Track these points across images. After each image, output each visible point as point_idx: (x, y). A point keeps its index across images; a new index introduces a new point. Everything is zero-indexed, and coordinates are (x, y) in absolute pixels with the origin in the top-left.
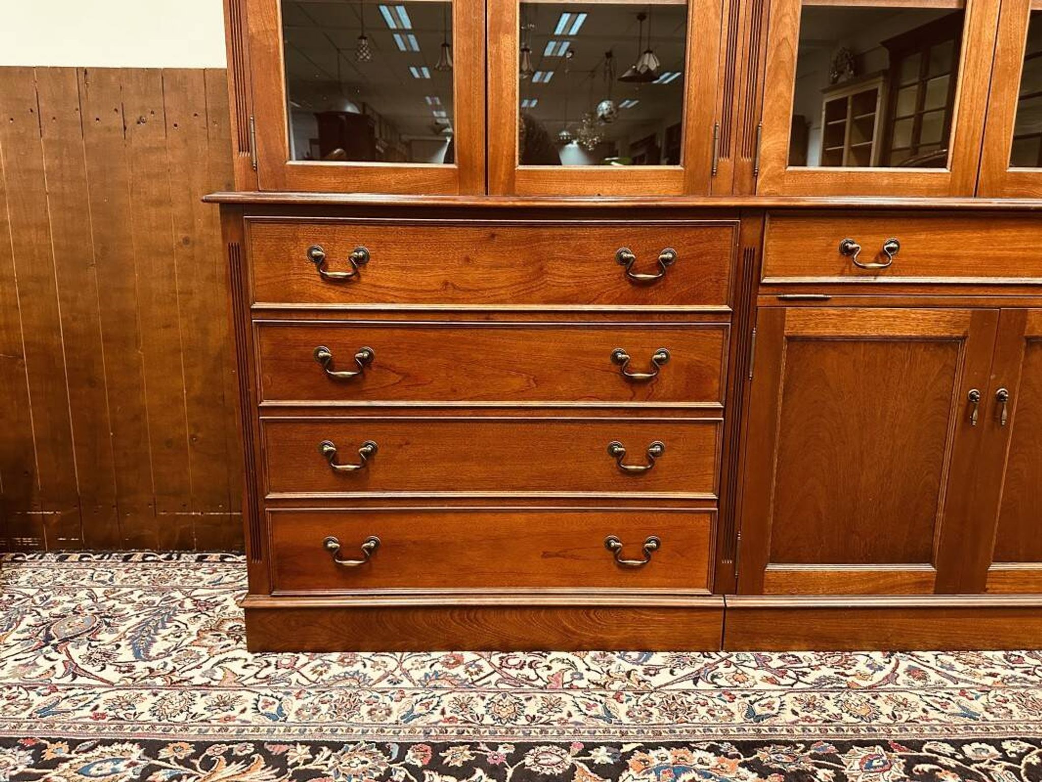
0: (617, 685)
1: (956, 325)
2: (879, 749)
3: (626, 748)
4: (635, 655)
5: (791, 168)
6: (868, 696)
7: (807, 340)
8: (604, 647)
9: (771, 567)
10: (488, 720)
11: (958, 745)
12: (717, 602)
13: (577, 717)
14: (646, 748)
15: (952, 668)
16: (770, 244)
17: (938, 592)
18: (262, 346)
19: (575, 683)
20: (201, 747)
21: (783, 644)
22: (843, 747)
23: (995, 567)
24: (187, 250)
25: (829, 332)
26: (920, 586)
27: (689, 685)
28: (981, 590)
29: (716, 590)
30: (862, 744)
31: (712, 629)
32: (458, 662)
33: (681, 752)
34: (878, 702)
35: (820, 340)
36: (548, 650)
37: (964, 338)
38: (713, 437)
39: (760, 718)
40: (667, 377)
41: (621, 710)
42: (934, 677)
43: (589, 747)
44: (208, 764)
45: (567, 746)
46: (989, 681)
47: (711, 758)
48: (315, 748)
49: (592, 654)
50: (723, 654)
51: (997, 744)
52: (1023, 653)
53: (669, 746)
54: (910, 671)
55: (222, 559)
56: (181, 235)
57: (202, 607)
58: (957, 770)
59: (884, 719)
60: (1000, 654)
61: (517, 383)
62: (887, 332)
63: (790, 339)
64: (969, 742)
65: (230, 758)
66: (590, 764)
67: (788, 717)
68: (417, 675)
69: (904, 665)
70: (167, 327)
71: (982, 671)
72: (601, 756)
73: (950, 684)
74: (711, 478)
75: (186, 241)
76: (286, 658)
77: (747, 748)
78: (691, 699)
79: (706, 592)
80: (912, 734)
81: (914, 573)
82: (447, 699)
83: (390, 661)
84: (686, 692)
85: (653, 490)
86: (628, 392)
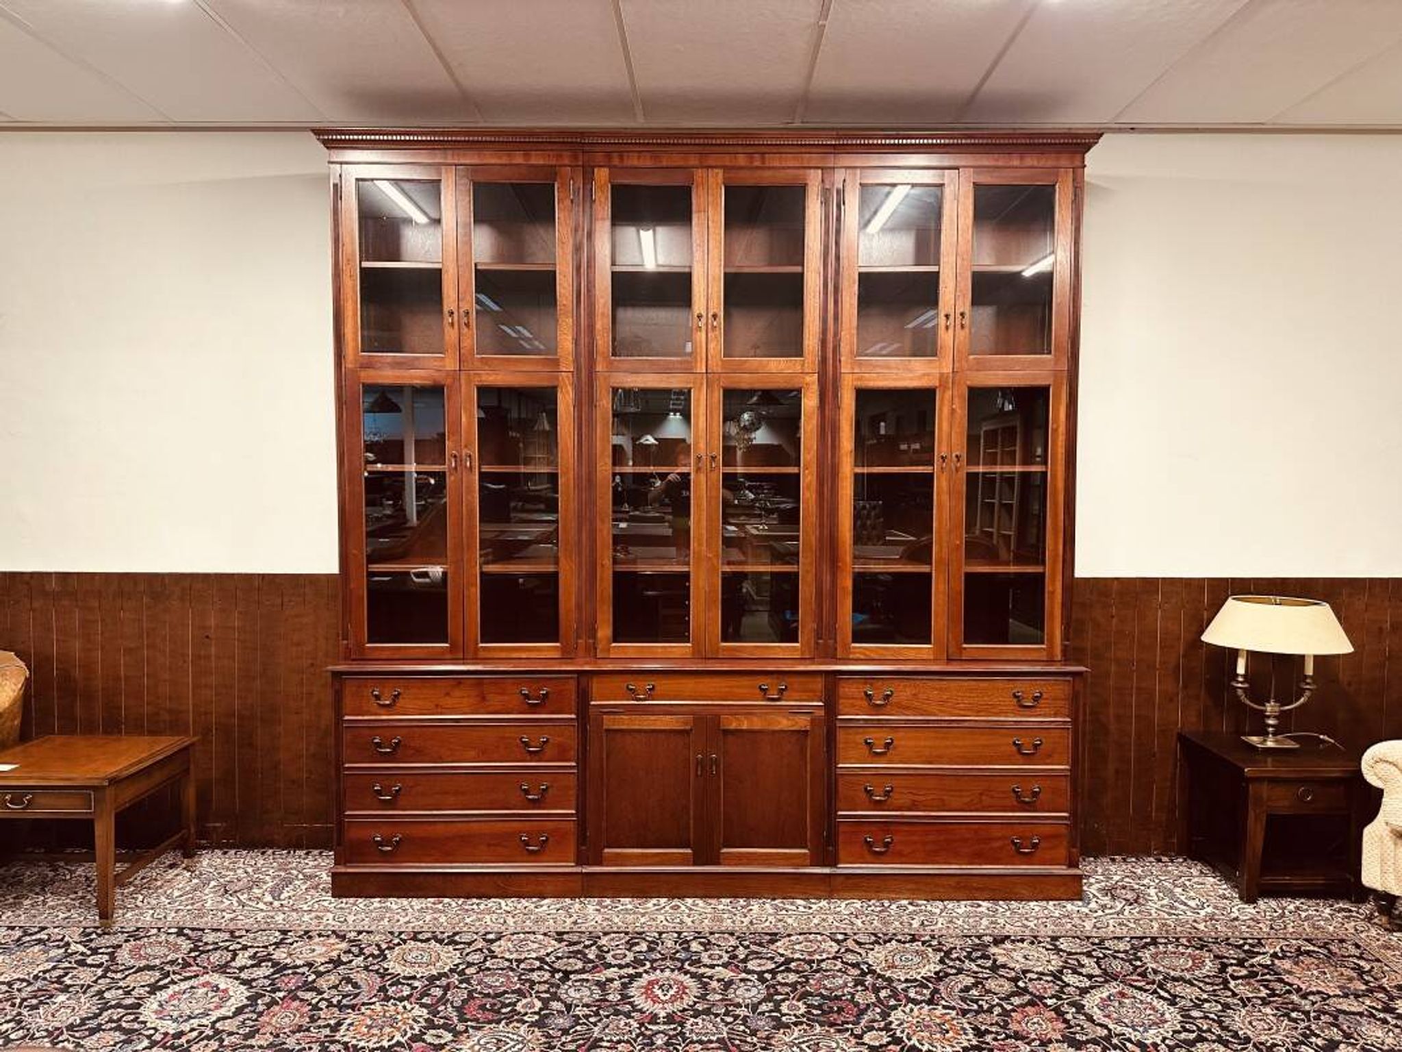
1: (686, 724)
2: (623, 935)
5: (614, 645)
6: (640, 916)
7: (615, 731)
8: (520, 897)
9: (606, 850)
10: (445, 924)
11: (662, 933)
12: (578, 869)
13: (489, 923)
14: (515, 933)
15: (696, 905)
16: (595, 686)
17: (695, 864)
18: (347, 737)
19: (497, 911)
20: (306, 932)
21: (616, 893)
23: (725, 850)
24: (312, 670)
25: (625, 727)
26: (683, 860)
28: (718, 863)
29: (579, 863)
31: (577, 885)
33: (529, 935)
34: (642, 918)
35: (621, 731)
36: (490, 898)
37: (691, 730)
38: (573, 781)
39: (578, 923)
40: (549, 751)
42: (682, 909)
44: (310, 937)
45: (477, 933)
46: (709, 910)
48: (360, 933)
50: (581, 899)
51: (680, 933)
53: (526, 933)
54: (675, 906)
55: (321, 853)
56: (310, 661)
57: (308, 878)
58: (651, 941)
59: (637, 924)
61: (473, 753)
62: (654, 727)
63: (608, 731)
65: (320, 935)
68: (416, 908)
69: (673, 904)
70: (297, 713)
71: (710, 907)
74: (574, 803)
75: (312, 665)
76: (352, 900)
79: (573, 864)
81: (681, 853)
83: (405, 902)
85: (544, 809)
86: (528, 758)
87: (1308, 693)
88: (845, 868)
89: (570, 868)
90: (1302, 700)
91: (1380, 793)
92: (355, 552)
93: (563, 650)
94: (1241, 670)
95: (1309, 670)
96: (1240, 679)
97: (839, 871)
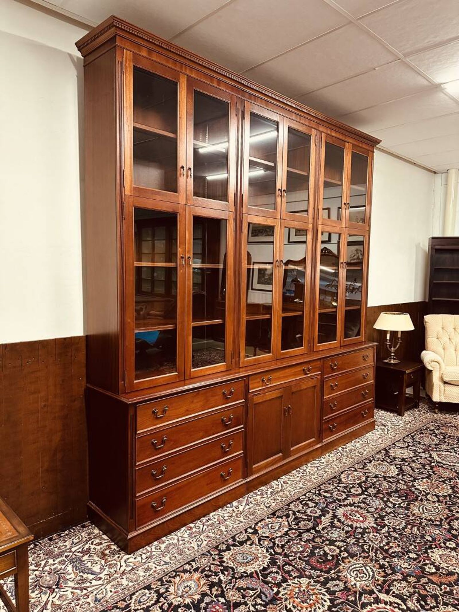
0: (234, 514)
1: (281, 393)
2: (294, 503)
3: (253, 526)
4: (229, 505)
5: (246, 359)
6: (282, 492)
7: (257, 404)
8: (221, 507)
9: (254, 467)
10: (218, 537)
11: (305, 495)
12: (244, 482)
13: (235, 526)
14: (256, 524)
15: (290, 479)
16: (251, 382)
17: (283, 460)
18: (138, 445)
19: (225, 518)
20: (160, 580)
22: (288, 505)
23: (291, 449)
25: (261, 401)
27: (248, 507)
28: (290, 456)
29: (244, 478)
30: (291, 503)
31: (243, 490)
32: (191, 528)
33: (264, 521)
34: (285, 493)
35: (259, 403)
36: (208, 514)
37: (282, 395)
38: (242, 435)
39: (269, 507)
41: (241, 519)
42: (289, 482)
43: (246, 530)
44: (170, 582)
45: (241, 532)
46: (298, 479)
47: (269, 520)
48: (189, 564)
49: (220, 510)
50: (247, 496)
51: (310, 492)
52: (298, 469)
53: (260, 521)
54: (284, 482)
55: (59, 535)
58: (309, 500)
59: (290, 496)
60: (295, 471)
62: (271, 398)
63: (254, 404)
64: (306, 494)
66: (250, 533)
67: (273, 505)
69: (282, 482)
70: (34, 443)
71: (296, 477)
72: (250, 530)
73: (293, 483)
74: (242, 447)
77: (274, 514)
78: (252, 509)
79: (242, 479)
80: (296, 497)
81: (278, 457)
82: (202, 537)
84: (250, 508)
85: (230, 454)
86: (225, 429)
87: (399, 344)
88: (326, 441)
89: (241, 482)
90: (398, 346)
91: (432, 371)
92: (129, 321)
93: (227, 366)
94: (388, 338)
95: (399, 336)
96: (388, 341)
97: (324, 443)
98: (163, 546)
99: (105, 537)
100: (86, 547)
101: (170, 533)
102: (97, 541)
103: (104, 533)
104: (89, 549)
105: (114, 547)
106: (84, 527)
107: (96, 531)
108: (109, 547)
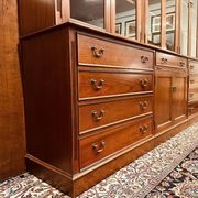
0: (155, 160)
8: (141, 156)
10: (155, 176)
27: (162, 155)
32: (125, 172)
41: (165, 162)
47: (188, 161)
49: (141, 158)
54: (176, 141)
59: (189, 147)
67: (181, 152)
68: (124, 178)
77: (188, 158)
84: (165, 155)
97: (189, 119)
98: (107, 188)
99: (44, 184)
100: (26, 194)
101: (108, 176)
102: (37, 188)
103: (44, 181)
104: (30, 195)
105: (56, 192)
106: (23, 177)
107: (35, 179)
108: (51, 192)
